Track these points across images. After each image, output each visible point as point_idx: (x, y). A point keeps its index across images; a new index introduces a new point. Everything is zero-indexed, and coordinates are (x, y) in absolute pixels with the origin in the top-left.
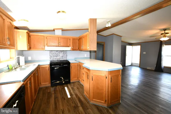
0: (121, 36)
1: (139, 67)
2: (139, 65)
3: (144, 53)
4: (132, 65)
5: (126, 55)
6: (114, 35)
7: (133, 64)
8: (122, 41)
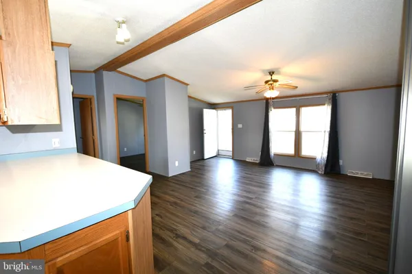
0: (187, 85)
1: (232, 159)
2: (231, 154)
3: (240, 126)
4: (218, 156)
5: (205, 132)
6: (166, 79)
7: (221, 153)
8: (190, 97)
